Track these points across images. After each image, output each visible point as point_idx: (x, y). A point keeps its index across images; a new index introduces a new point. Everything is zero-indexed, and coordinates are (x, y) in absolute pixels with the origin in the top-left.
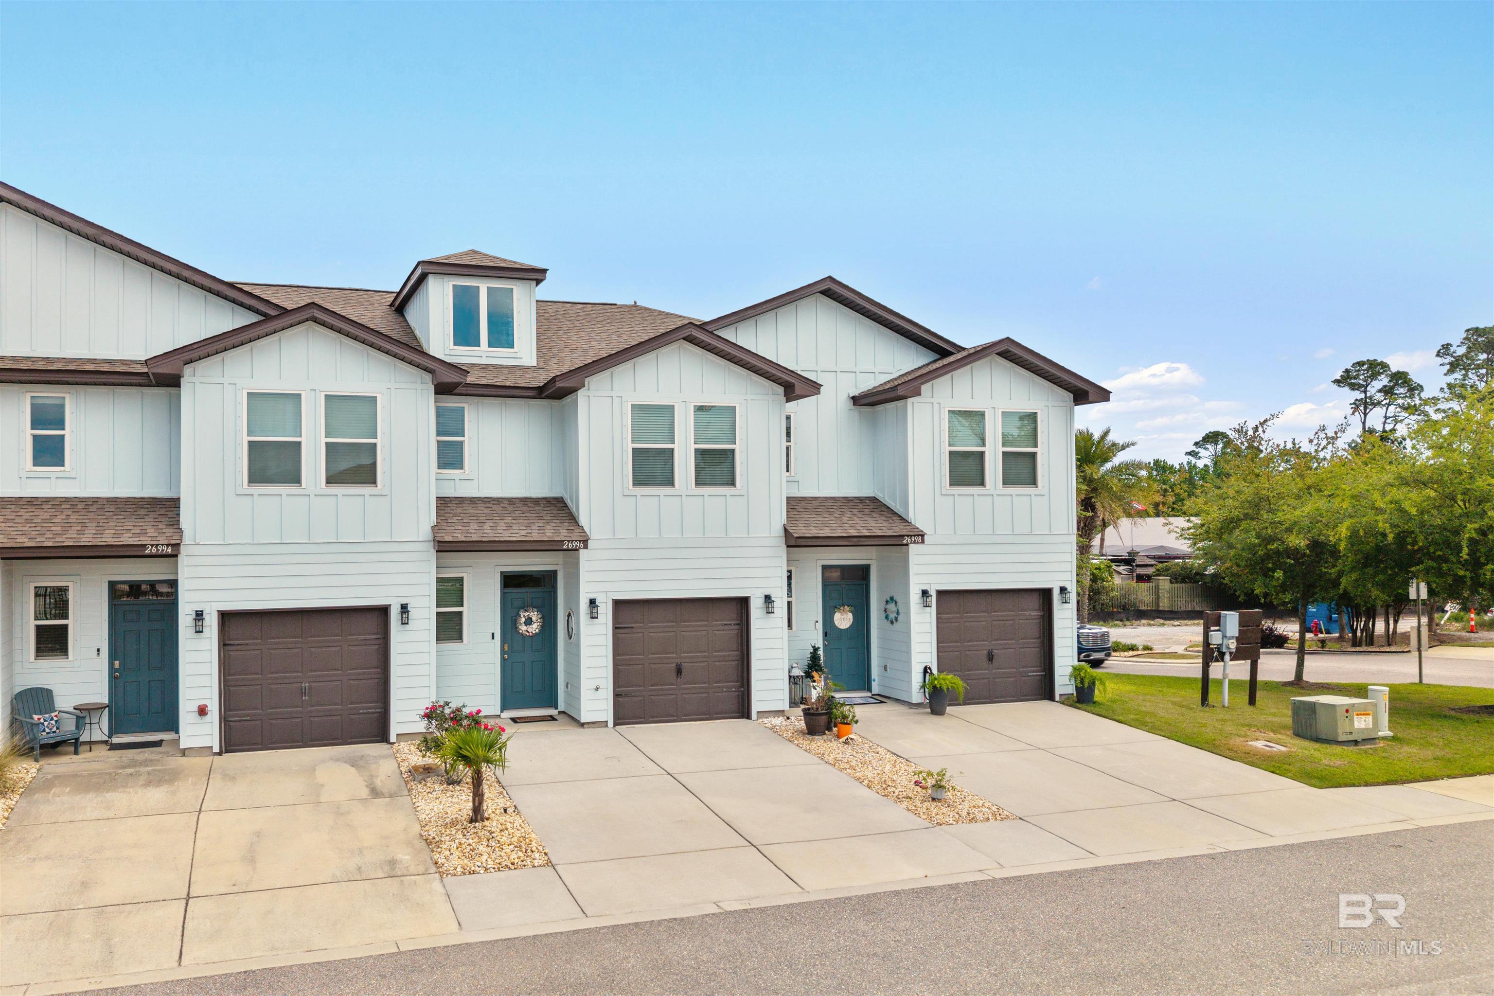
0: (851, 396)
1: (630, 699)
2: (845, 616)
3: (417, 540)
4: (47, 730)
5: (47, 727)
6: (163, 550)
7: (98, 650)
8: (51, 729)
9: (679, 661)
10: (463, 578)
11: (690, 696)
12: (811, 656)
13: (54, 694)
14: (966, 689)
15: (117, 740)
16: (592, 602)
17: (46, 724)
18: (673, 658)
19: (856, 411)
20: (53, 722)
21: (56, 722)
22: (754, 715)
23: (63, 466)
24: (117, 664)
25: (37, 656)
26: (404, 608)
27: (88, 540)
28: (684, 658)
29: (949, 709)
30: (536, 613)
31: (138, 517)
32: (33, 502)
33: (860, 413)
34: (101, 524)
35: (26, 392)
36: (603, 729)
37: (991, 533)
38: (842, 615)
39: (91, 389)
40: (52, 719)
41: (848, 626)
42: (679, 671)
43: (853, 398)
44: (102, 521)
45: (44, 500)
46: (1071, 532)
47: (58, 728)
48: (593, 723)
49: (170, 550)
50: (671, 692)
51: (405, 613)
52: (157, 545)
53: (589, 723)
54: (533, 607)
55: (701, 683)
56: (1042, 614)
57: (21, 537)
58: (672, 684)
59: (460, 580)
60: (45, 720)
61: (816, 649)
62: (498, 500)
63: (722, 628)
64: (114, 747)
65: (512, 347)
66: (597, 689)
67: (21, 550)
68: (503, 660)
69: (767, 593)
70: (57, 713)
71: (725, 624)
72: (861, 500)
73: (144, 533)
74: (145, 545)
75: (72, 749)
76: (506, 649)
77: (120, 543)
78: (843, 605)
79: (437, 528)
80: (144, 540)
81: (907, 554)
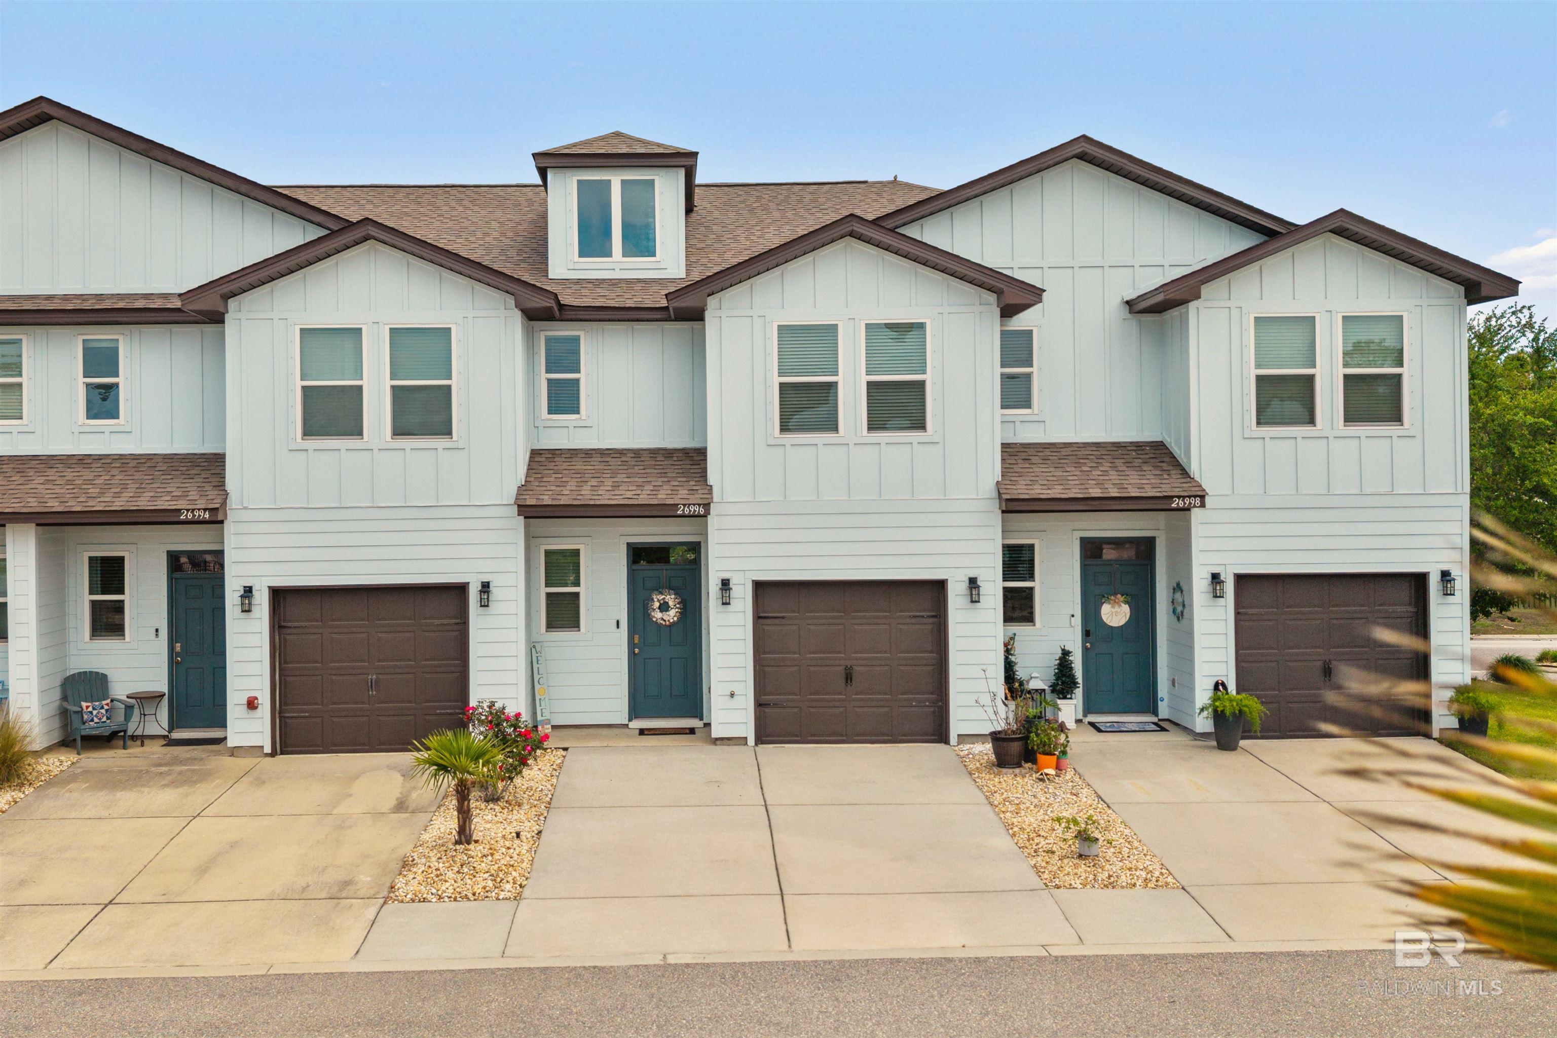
0: (1125, 300)
1: (779, 710)
2: (1117, 609)
3: (499, 503)
4: (96, 720)
5: (96, 716)
6: (200, 516)
7: (157, 630)
8: (100, 719)
9: (849, 663)
10: (579, 550)
11: (865, 710)
12: (1059, 664)
13: (109, 679)
14: (1265, 714)
15: (177, 735)
16: (725, 584)
17: (95, 712)
18: (840, 659)
19: (1133, 324)
20: (103, 711)
21: (107, 711)
22: (953, 739)
23: (118, 418)
24: (178, 646)
25: (93, 636)
26: (485, 587)
27: (121, 504)
28: (856, 659)
29: (1243, 743)
30: (673, 596)
31: (188, 477)
32: (84, 461)
33: (1140, 325)
34: (143, 486)
35: (78, 334)
36: (743, 747)
37: (1325, 492)
38: (1113, 607)
39: (146, 329)
40: (102, 708)
41: (1122, 622)
42: (849, 677)
43: (1128, 302)
44: (147, 482)
45: (96, 457)
46: (1460, 490)
47: (108, 718)
48: (729, 739)
49: (207, 516)
50: (838, 704)
51: (484, 592)
52: (193, 510)
53: (722, 739)
54: (670, 588)
55: (880, 694)
56: (1415, 610)
57: (52, 500)
58: (840, 694)
59: (576, 553)
60: (94, 709)
61: (1066, 653)
62: (621, 452)
63: (909, 621)
64: (173, 743)
65: (653, 254)
66: (732, 695)
67: (49, 516)
68: (632, 655)
69: (972, 576)
70: (108, 701)
71: (915, 617)
72: (1138, 446)
73: (184, 496)
74: (179, 510)
75: (122, 743)
76: (636, 641)
77: (153, 508)
78: (1115, 594)
79: (524, 488)
80: (181, 504)
81: (1188, 521)
